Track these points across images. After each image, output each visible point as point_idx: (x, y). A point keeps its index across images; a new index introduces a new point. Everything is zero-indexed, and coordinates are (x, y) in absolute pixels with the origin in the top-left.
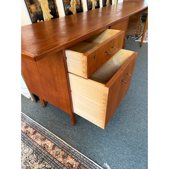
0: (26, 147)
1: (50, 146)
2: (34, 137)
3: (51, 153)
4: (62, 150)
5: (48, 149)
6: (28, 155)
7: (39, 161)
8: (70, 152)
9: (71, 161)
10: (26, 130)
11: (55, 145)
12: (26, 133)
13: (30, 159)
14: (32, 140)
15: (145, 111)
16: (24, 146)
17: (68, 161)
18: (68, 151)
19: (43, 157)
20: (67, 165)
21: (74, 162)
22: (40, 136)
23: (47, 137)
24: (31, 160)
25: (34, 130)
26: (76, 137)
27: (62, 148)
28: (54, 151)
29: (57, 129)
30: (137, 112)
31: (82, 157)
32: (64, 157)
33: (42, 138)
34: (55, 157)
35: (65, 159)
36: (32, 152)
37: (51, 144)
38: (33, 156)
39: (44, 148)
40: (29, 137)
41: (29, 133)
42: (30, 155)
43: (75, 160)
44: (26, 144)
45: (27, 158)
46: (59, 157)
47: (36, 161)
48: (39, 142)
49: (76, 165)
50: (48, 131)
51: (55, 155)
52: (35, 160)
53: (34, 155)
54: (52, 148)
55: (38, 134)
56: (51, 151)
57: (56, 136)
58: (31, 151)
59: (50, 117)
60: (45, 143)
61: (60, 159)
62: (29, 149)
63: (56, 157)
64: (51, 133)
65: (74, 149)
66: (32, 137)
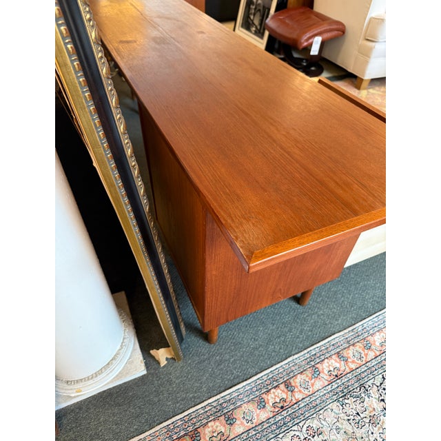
0: (320, 417)
1: (338, 365)
2: (300, 391)
3: (353, 366)
4: (353, 345)
5: (342, 369)
6: (342, 415)
7: (363, 395)
8: (362, 334)
9: (378, 339)
10: (269, 407)
11: (338, 353)
12: (282, 407)
13: (355, 412)
14: (308, 399)
16: (315, 421)
17: (378, 344)
18: (358, 336)
19: (357, 385)
22: (303, 377)
23: (313, 363)
24: (356, 410)
25: (282, 386)
27: (350, 344)
28: (350, 360)
29: (298, 337)
31: (376, 320)
32: (368, 348)
33: (310, 375)
34: (364, 362)
35: (373, 347)
36: (338, 404)
37: (333, 361)
38: (347, 405)
39: (336, 376)
40: (296, 403)
41: (284, 400)
42: (345, 411)
43: (378, 331)
44: (314, 416)
45: (349, 420)
46: (366, 355)
47: (362, 400)
48: (318, 384)
50: (296, 356)
51: (359, 362)
52: (358, 402)
53: (346, 401)
54: (342, 362)
55: (297, 381)
56: (348, 366)
57: (318, 345)
58: (335, 406)
59: (256, 340)
60: (327, 373)
61: (371, 355)
62: (329, 410)
63: (364, 359)
64: (306, 351)
65: (357, 325)
66: (298, 396)
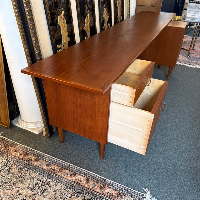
0: (56, 184)
1: (83, 181)
2: (62, 173)
3: (87, 186)
4: (97, 182)
5: (82, 183)
6: (62, 191)
7: (76, 194)
8: (106, 183)
9: (109, 190)
10: (49, 168)
11: (88, 179)
12: (52, 171)
13: (66, 194)
14: (60, 177)
15: (173, 140)
16: (53, 183)
17: (106, 191)
18: (104, 183)
19: (79, 190)
20: (107, 194)
21: (113, 191)
22: (68, 172)
23: (76, 172)
24: (67, 194)
25: (60, 168)
26: (107, 169)
28: (88, 184)
29: (85, 163)
30: (166, 141)
31: (119, 186)
32: (101, 188)
33: (71, 174)
34: (92, 189)
35: (103, 190)
36: (65, 187)
37: (83, 178)
38: (67, 191)
39: (77, 182)
40: (56, 174)
41: (55, 170)
42: (64, 190)
43: (113, 189)
44: (55, 182)
45: (62, 193)
46: (96, 189)
47: (73, 195)
48: (69, 178)
49: (115, 193)
50: (75, 166)
51: (91, 188)
52: (72, 194)
53: (69, 190)
54: (85, 182)
55: (65, 171)
56: (85, 184)
57: (86, 171)
59: (72, 152)
60: (76, 178)
61: (98, 191)
62: (61, 185)
63: (93, 189)
64: (80, 168)
65: (109, 180)
66: (59, 174)
